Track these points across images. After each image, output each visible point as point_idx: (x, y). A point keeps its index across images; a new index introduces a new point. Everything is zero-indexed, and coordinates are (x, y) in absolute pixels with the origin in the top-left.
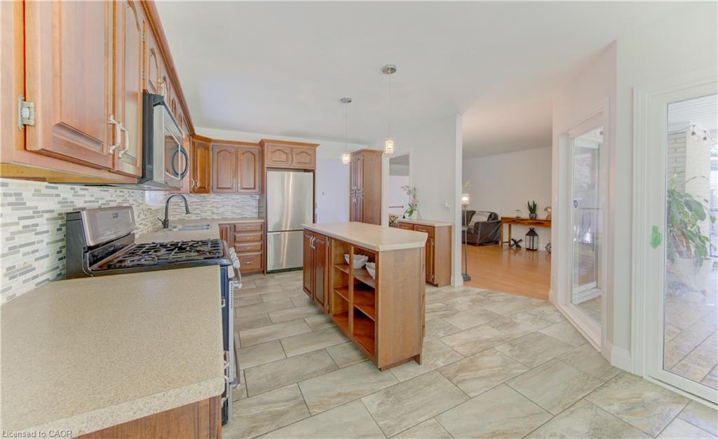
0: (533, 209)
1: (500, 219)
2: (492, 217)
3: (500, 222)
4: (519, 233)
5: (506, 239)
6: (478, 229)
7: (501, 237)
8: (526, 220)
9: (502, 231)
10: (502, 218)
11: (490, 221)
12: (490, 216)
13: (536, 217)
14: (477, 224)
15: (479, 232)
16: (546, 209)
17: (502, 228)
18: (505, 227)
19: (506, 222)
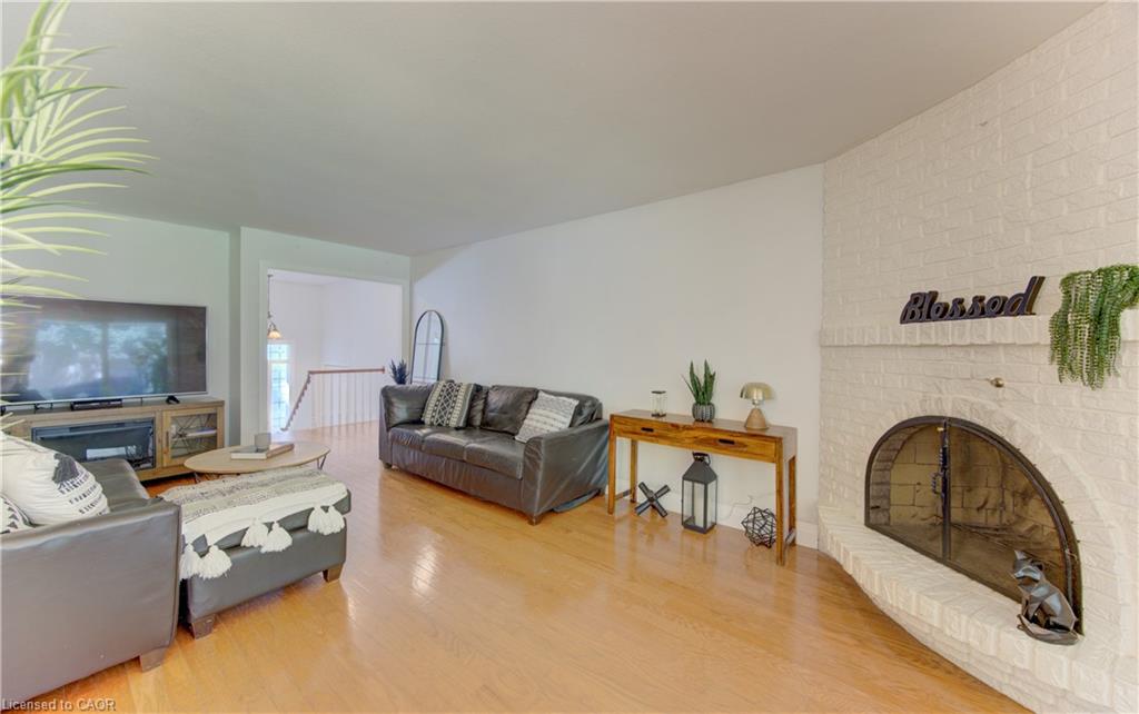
0: (703, 390)
1: (606, 417)
2: (586, 412)
3: (605, 427)
4: (661, 466)
5: (622, 484)
6: (536, 466)
7: (609, 475)
8: (686, 428)
9: (611, 463)
10: (612, 417)
11: (576, 431)
12: (578, 411)
13: (712, 416)
14: (534, 444)
15: (540, 475)
16: (745, 393)
17: (612, 450)
18: (622, 445)
19: (625, 433)
